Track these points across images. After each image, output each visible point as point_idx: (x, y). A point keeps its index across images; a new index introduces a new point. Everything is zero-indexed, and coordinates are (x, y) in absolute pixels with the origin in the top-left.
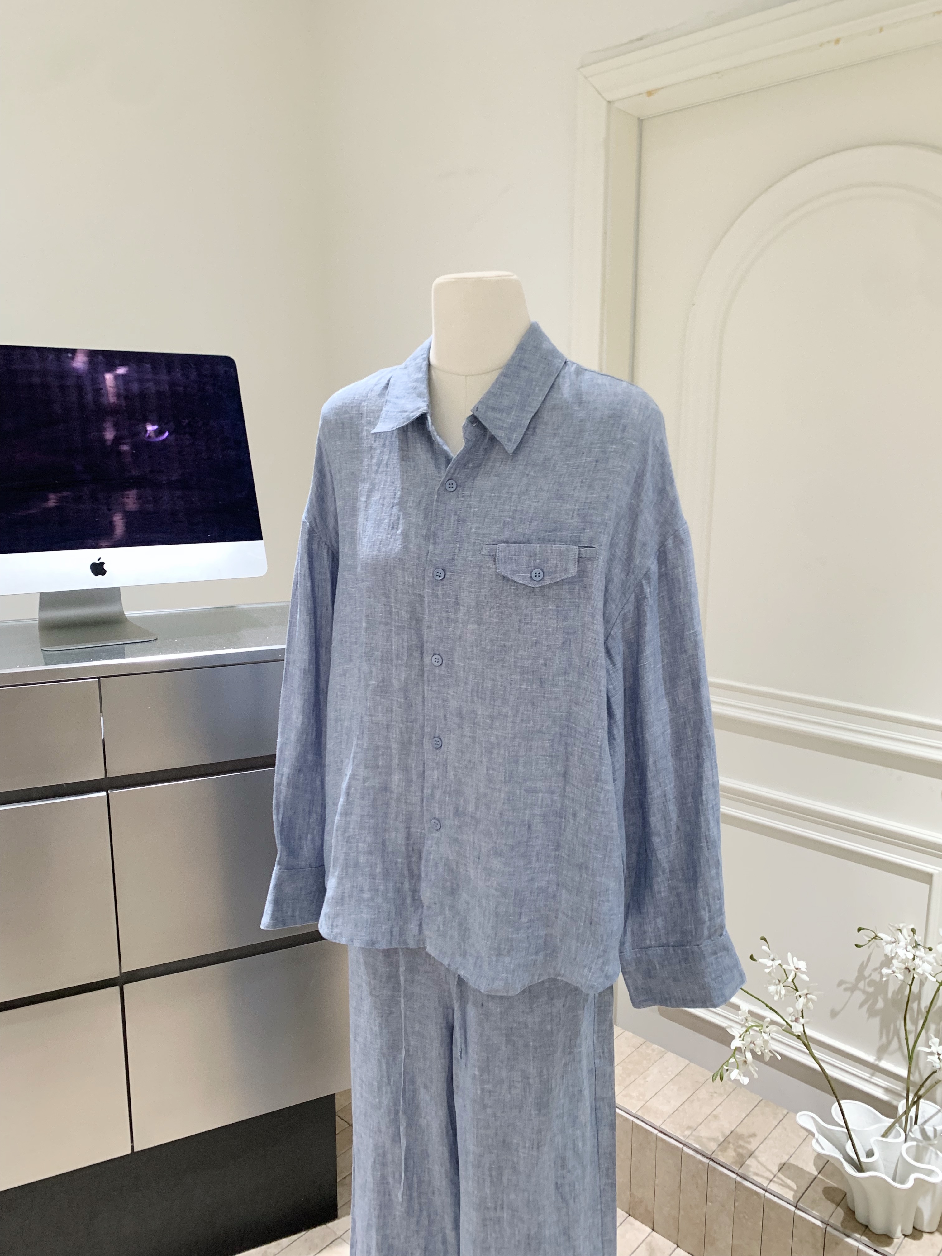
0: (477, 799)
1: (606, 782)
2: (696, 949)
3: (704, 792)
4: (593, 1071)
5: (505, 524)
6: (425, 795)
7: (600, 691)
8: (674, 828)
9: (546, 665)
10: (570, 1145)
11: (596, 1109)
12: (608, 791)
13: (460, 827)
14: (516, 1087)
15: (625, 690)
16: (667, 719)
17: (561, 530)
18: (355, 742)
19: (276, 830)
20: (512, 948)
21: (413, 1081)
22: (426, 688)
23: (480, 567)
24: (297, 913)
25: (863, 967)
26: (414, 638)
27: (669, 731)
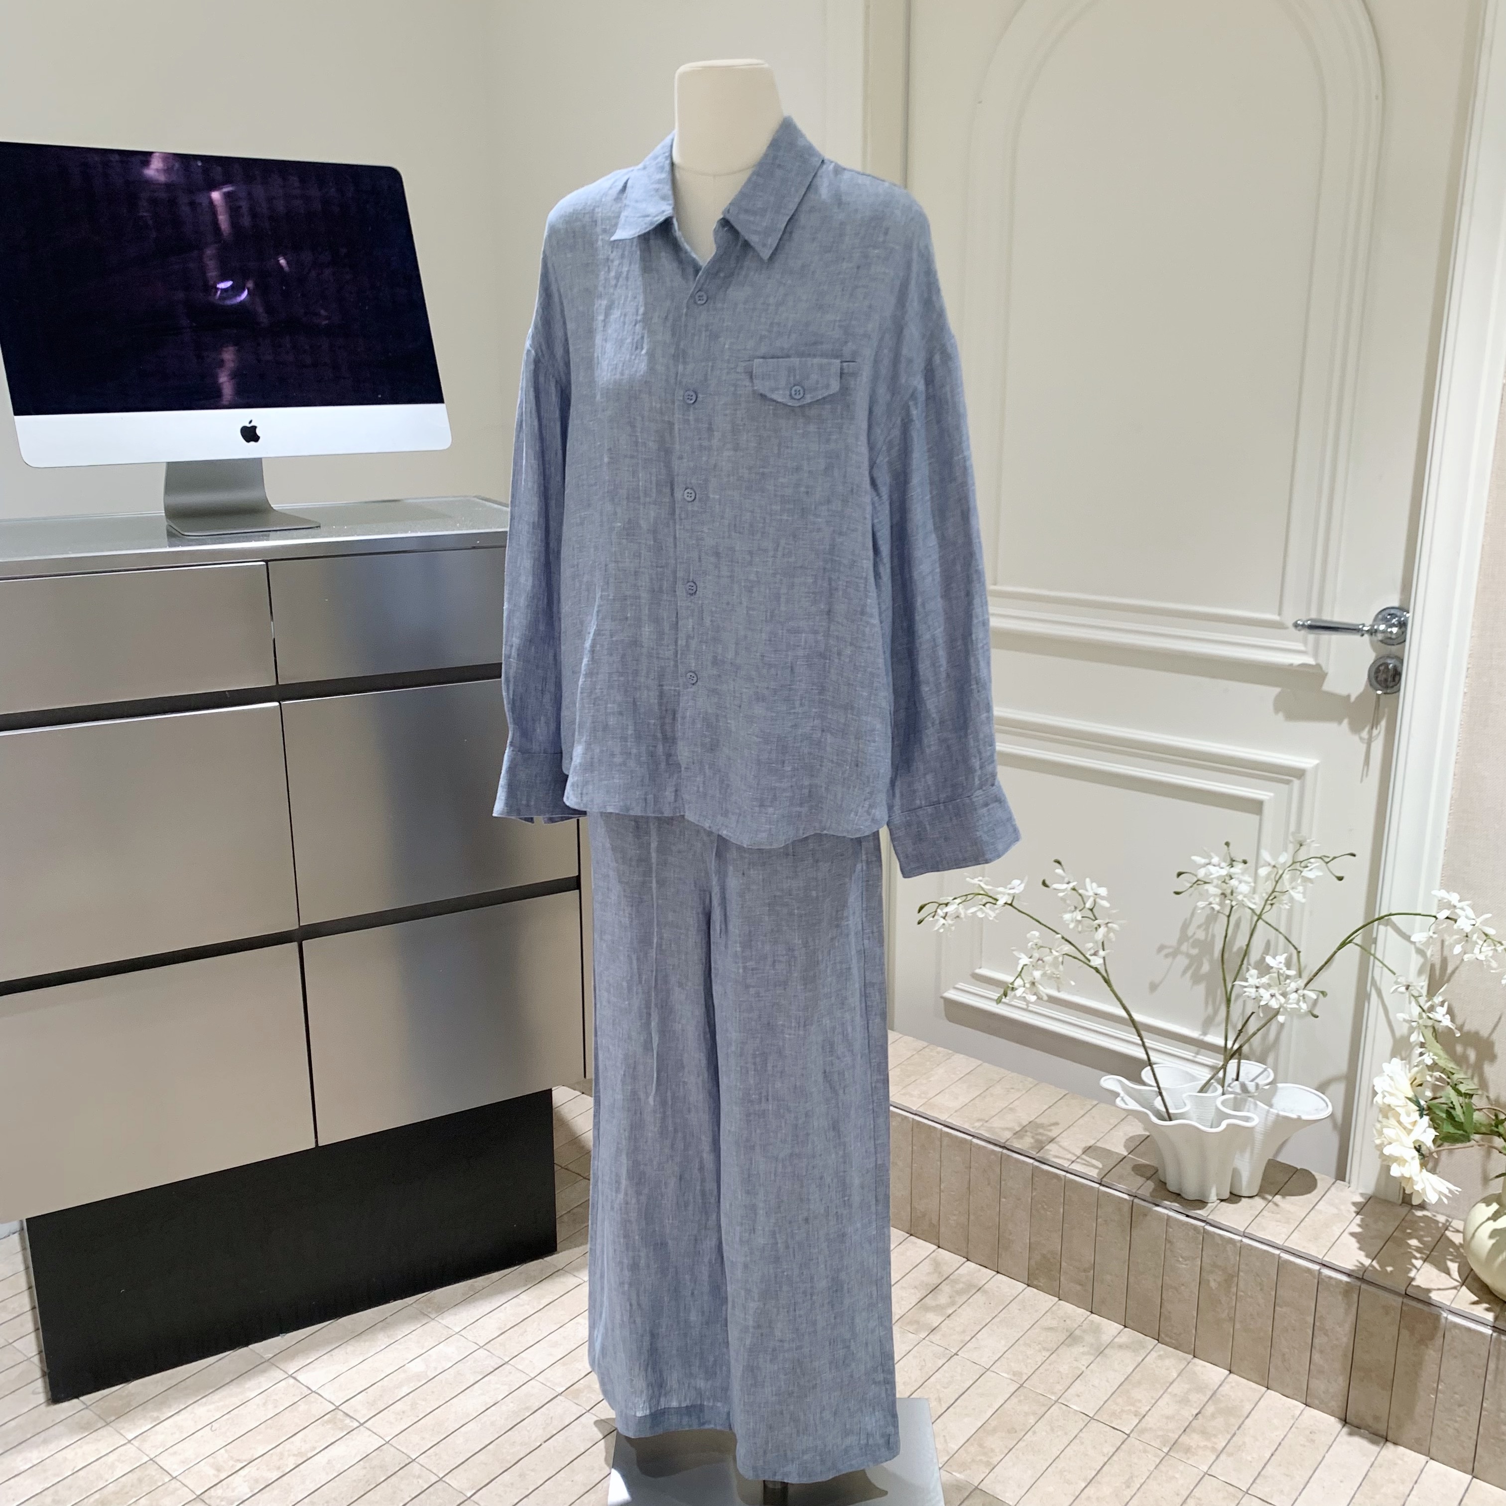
0: (737, 644)
1: (871, 616)
2: (967, 801)
3: (974, 630)
4: (863, 953)
5: (762, 338)
6: (679, 648)
7: (865, 518)
8: (943, 676)
9: (807, 493)
10: (839, 1029)
11: (865, 996)
12: (874, 625)
13: (719, 676)
14: (780, 962)
15: (892, 527)
16: (936, 557)
17: (822, 343)
18: (598, 595)
19: (506, 707)
20: (775, 798)
21: (666, 981)
22: (678, 527)
23: (735, 386)
24: (532, 803)
25: (1185, 926)
26: (663, 471)
27: (938, 570)
